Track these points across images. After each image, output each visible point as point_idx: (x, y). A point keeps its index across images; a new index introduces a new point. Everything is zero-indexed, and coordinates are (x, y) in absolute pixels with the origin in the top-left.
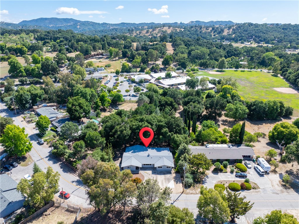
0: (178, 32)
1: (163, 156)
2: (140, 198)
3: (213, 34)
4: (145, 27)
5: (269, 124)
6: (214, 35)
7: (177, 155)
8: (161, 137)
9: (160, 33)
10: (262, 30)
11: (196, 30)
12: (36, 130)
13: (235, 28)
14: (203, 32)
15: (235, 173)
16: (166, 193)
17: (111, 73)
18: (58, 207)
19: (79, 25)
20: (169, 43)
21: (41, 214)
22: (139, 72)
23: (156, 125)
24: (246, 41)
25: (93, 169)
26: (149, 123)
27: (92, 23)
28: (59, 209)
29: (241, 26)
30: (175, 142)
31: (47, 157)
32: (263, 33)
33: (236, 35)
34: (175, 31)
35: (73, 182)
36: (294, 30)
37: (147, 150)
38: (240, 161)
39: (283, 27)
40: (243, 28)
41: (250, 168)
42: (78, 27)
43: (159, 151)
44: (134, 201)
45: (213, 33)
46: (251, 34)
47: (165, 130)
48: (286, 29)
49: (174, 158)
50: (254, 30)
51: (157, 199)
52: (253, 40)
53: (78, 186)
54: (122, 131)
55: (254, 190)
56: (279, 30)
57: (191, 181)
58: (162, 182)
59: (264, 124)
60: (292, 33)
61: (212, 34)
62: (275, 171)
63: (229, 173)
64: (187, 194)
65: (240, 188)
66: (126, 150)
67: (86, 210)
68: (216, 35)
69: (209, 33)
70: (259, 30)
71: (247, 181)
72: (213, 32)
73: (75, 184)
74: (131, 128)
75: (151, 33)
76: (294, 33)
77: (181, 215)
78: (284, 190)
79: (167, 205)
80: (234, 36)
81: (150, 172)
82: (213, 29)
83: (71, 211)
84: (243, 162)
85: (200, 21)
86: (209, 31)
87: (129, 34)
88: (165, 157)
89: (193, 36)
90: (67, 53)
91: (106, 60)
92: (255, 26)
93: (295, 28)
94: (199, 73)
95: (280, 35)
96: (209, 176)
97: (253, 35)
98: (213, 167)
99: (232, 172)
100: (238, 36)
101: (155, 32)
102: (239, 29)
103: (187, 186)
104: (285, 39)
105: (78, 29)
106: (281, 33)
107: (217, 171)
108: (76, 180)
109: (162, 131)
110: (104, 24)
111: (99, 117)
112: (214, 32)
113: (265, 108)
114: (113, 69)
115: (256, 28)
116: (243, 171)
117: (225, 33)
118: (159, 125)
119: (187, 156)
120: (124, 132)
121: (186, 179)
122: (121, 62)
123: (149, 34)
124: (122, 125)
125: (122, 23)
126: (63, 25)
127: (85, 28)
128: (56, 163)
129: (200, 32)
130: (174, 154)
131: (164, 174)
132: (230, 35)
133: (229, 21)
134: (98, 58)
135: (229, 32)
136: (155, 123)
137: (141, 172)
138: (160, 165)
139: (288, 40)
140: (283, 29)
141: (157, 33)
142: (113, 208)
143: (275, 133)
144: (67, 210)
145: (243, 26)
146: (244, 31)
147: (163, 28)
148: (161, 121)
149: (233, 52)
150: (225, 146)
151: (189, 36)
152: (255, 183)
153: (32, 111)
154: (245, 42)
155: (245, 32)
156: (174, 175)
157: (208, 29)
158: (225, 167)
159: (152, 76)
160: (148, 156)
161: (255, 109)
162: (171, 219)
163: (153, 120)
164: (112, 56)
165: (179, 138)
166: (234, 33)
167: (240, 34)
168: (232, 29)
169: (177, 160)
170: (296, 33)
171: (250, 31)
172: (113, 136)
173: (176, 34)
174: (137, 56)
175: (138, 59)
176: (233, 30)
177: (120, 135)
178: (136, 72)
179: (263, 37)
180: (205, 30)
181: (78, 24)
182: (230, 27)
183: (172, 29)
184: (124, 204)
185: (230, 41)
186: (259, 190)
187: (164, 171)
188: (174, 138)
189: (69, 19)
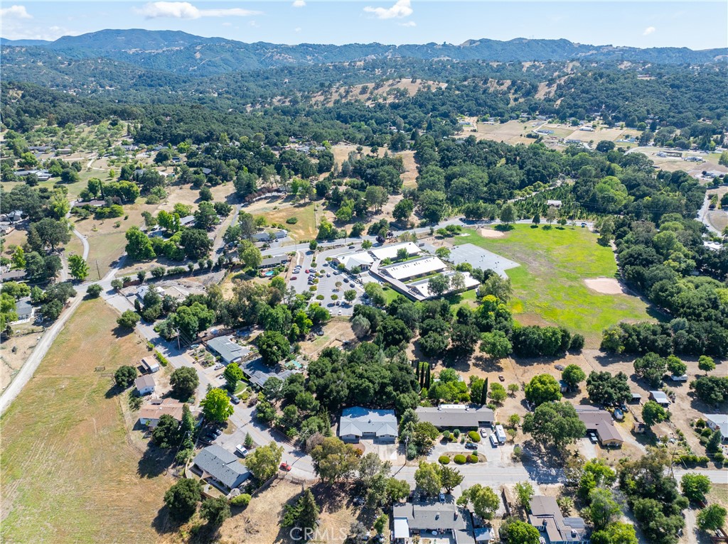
0: (433, 93)
1: (386, 423)
2: (363, 471)
3: (514, 96)
4: (358, 63)
5: (542, 365)
6: (516, 100)
7: (402, 420)
8: (384, 397)
9: (393, 94)
10: (622, 91)
11: (474, 88)
12: (220, 378)
13: (563, 83)
14: (491, 90)
15: (465, 443)
16: (387, 466)
17: (301, 243)
18: (282, 479)
19: (198, 50)
20: (409, 149)
21: (268, 486)
22: (350, 237)
23: (379, 383)
24: (584, 119)
25: (320, 444)
26: (370, 381)
27: (229, 45)
28: (284, 481)
29: (578, 79)
30: (401, 404)
31: (250, 422)
32: (624, 98)
33: (563, 103)
34: (426, 90)
35: (290, 453)
36: (695, 90)
37: (368, 414)
38: (475, 429)
39: (672, 82)
40: (581, 85)
41: (485, 437)
42: (198, 55)
43: (382, 415)
44: (357, 474)
45: (514, 94)
46: (598, 102)
47: (390, 389)
48: (678, 87)
49: (398, 423)
50: (606, 88)
51: (378, 472)
52: (601, 115)
53: (297, 458)
54: (338, 392)
55: (480, 463)
56: (661, 90)
57: (414, 452)
58: (384, 453)
59: (535, 364)
60: (690, 98)
61: (511, 96)
62: (511, 442)
63: (459, 443)
64: (409, 466)
65: (465, 461)
66: (343, 413)
67: (311, 482)
68: (520, 100)
69: (504, 93)
70: (617, 89)
71: (475, 454)
72: (512, 91)
73: (292, 455)
74: (349, 387)
75: (371, 93)
76: (693, 99)
77: (399, 486)
78: (512, 463)
79: (386, 477)
80: (559, 102)
81: (371, 441)
82: (514, 83)
83: (296, 482)
84: (479, 429)
85: (490, 40)
86: (504, 88)
87: (322, 94)
88: (388, 423)
89: (466, 105)
90: (209, 187)
91: (287, 203)
92: (608, 80)
93: (698, 85)
94: (463, 235)
95: (661, 103)
96: (436, 446)
97: (602, 103)
98: (442, 436)
99: (462, 442)
100: (568, 104)
101: (380, 91)
102: (572, 85)
103: (410, 458)
104: (669, 117)
105: (198, 61)
106: (664, 100)
107: (445, 440)
108: (292, 451)
109: (386, 390)
110: (260, 48)
111: (299, 353)
112: (516, 92)
113: (537, 341)
114: (301, 228)
115: (611, 84)
116: (476, 441)
117: (540, 95)
118: (382, 383)
119: (413, 425)
120: (342, 393)
121: (410, 451)
122: (315, 210)
123: (368, 95)
124: (338, 382)
125: (302, 45)
126: (160, 51)
127: (213, 60)
128: (265, 430)
129: (484, 92)
130: (399, 418)
131: (387, 444)
132: (550, 100)
133: (561, 39)
134: (270, 197)
135: (549, 92)
136: (377, 382)
137: (361, 441)
138: (382, 434)
139: (675, 120)
140: (672, 86)
141: (385, 95)
142: (336, 480)
143: (531, 390)
144: (292, 482)
145: (582, 80)
146: (583, 92)
147: (399, 82)
148: (384, 377)
149: (538, 172)
150: (462, 406)
151: (456, 102)
152: (484, 456)
153: (199, 343)
154: (581, 122)
155: (584, 95)
156: (398, 445)
157: (502, 84)
158: (456, 435)
159: (375, 256)
160: (369, 422)
161: (525, 340)
162: (390, 489)
163: (375, 377)
164: (298, 193)
165: (405, 398)
166: (560, 96)
167: (574, 99)
168: (555, 85)
169: (401, 428)
170: (698, 97)
171: (596, 92)
172: (328, 397)
173: (430, 99)
174: (345, 198)
175: (348, 207)
176: (559, 87)
177: (336, 397)
178: (344, 237)
179: (623, 109)
180: (495, 85)
181: (197, 48)
182: (552, 79)
183: (421, 84)
184: (347, 477)
185: (550, 117)
186: (486, 463)
187: (387, 440)
188: (399, 399)
189: (173, 32)
